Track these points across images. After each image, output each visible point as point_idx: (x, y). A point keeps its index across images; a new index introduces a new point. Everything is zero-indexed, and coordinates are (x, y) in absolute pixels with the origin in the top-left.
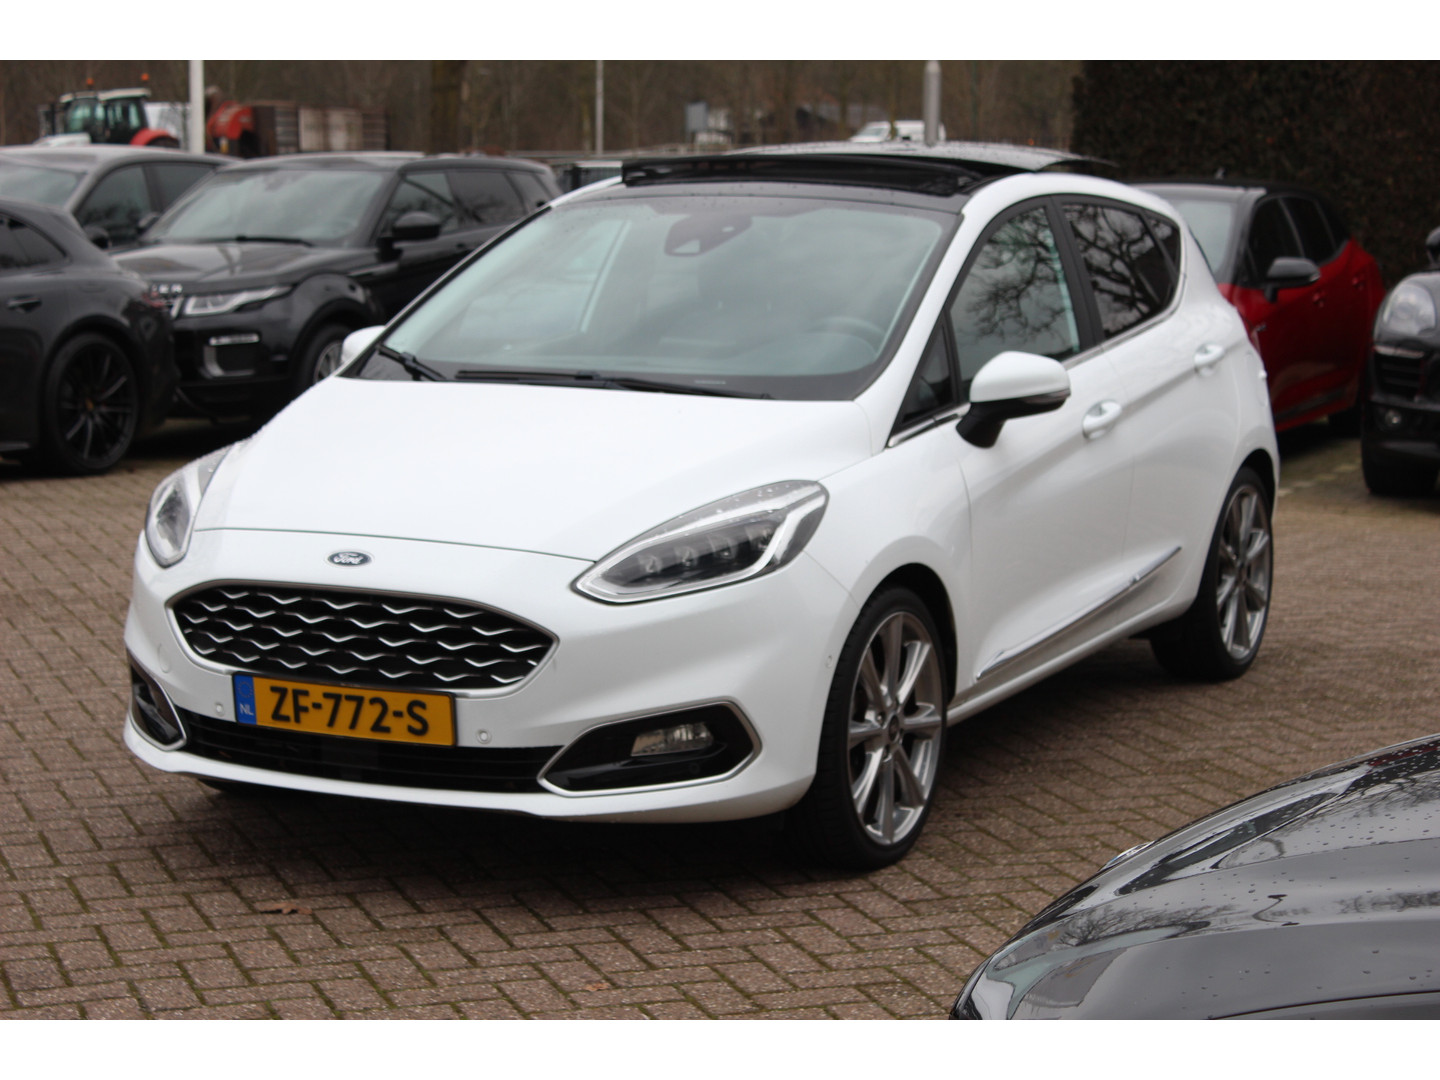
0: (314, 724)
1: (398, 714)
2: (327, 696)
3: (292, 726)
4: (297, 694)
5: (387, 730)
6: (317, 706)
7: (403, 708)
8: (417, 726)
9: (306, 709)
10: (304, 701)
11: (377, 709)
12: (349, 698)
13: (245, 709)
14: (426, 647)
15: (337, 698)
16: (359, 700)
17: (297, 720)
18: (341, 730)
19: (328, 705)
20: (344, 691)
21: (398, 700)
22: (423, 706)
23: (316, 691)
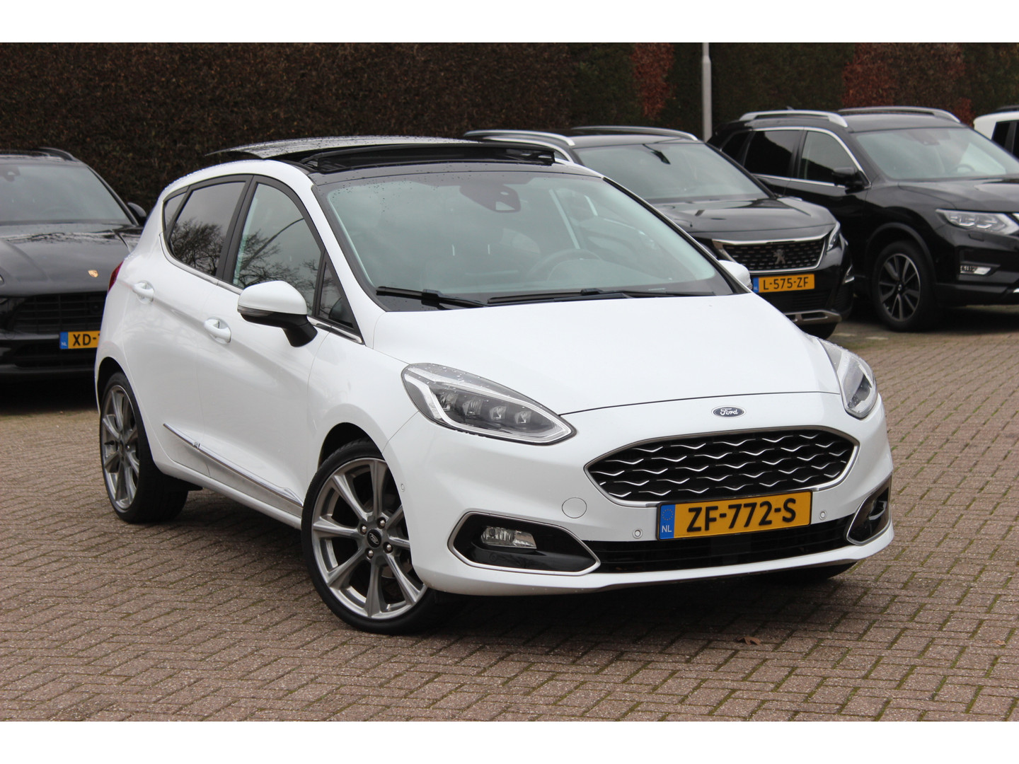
0: (720, 528)
1: (778, 510)
2: (731, 507)
3: (703, 534)
4: (708, 509)
5: (770, 522)
6: (723, 516)
7: (781, 506)
8: (788, 515)
9: (714, 520)
10: (713, 514)
11: (765, 508)
12: (746, 505)
13: (666, 529)
14: (791, 462)
15: (738, 507)
16: (753, 506)
17: (707, 528)
18: (739, 529)
19: (731, 513)
20: (742, 502)
21: (777, 501)
22: (793, 501)
23: (723, 505)
